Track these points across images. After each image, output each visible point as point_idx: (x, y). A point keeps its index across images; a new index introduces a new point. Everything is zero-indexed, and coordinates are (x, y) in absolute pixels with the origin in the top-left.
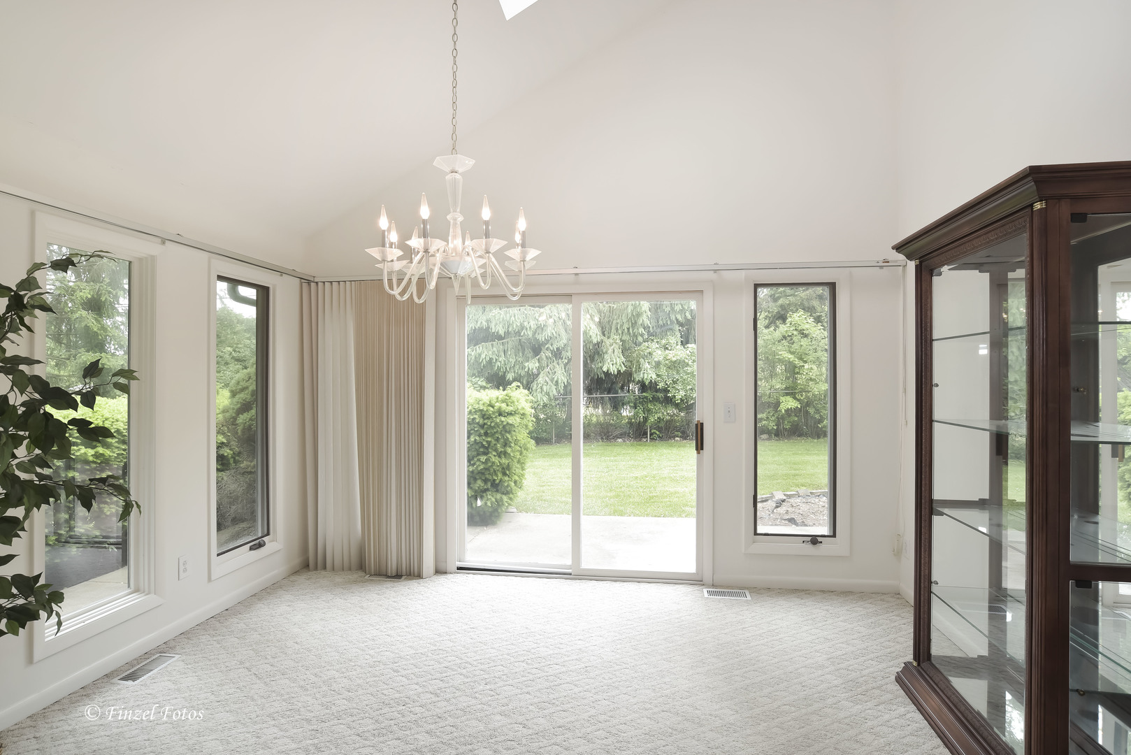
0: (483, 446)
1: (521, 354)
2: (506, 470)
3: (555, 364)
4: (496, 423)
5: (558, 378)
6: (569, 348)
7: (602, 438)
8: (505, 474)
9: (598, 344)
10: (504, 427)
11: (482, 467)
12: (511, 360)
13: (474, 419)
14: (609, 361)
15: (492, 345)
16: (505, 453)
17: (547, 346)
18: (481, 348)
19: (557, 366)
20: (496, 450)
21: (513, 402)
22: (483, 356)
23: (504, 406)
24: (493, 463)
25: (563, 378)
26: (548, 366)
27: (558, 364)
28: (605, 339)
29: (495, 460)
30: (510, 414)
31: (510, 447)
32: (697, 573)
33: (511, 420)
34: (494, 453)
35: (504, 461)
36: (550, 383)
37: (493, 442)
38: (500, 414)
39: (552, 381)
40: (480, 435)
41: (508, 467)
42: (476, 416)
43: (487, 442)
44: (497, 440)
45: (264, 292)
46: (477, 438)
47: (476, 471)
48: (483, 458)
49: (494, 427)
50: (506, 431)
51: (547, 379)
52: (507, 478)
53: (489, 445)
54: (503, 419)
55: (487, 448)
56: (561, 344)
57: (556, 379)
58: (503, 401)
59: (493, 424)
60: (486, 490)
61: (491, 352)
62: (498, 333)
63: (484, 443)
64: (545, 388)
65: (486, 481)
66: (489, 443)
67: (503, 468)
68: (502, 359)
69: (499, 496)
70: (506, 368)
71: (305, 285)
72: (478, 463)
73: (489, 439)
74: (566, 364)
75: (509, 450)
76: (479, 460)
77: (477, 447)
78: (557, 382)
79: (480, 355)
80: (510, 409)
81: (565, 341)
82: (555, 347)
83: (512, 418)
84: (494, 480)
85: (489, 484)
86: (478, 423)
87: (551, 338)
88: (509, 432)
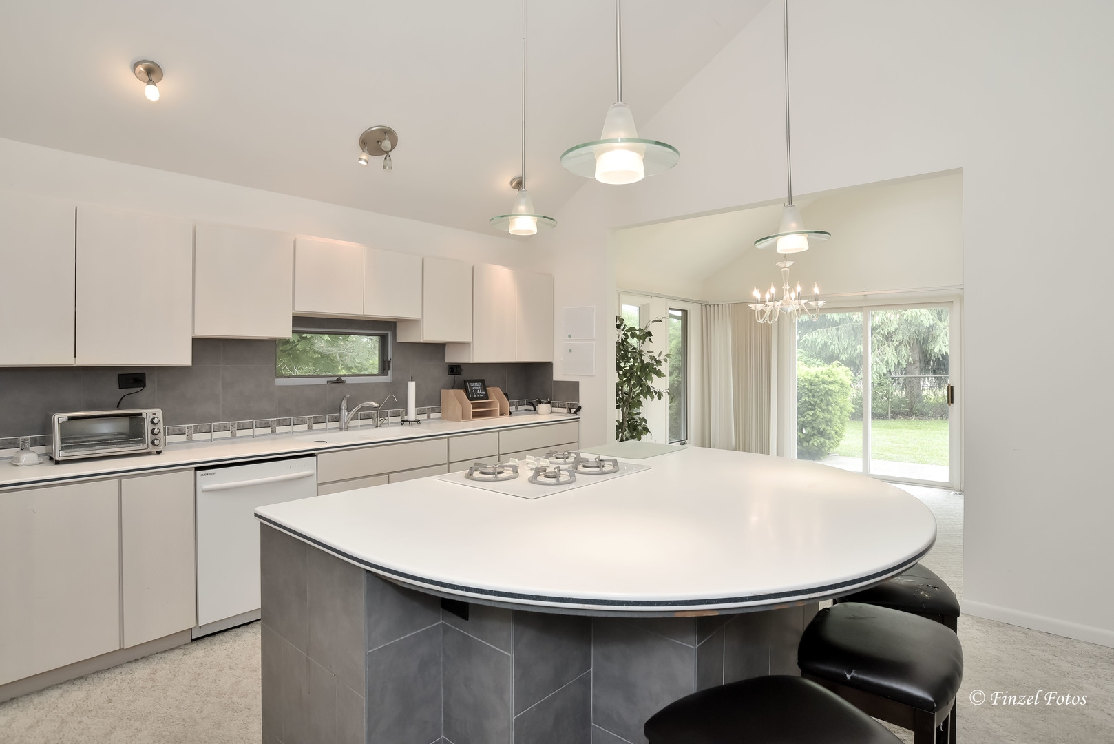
0: (811, 404)
1: (853, 338)
2: (828, 422)
3: (886, 344)
4: (820, 389)
5: (888, 359)
6: (900, 332)
7: (942, 417)
8: (828, 425)
9: (931, 327)
10: (826, 392)
11: (810, 418)
12: (844, 343)
13: (804, 385)
14: (941, 343)
15: (827, 331)
16: (828, 411)
17: (878, 331)
18: (817, 333)
19: (888, 348)
20: (820, 408)
21: (834, 375)
22: (819, 340)
23: (826, 377)
24: (818, 416)
25: (893, 359)
26: (878, 348)
27: (889, 346)
28: (939, 323)
29: (821, 414)
30: (831, 383)
31: (832, 406)
32: (950, 483)
33: (831, 387)
34: (819, 409)
35: (826, 415)
36: (880, 363)
37: (819, 402)
38: (824, 383)
39: (882, 361)
40: (809, 397)
41: (830, 420)
42: (806, 384)
43: (814, 401)
44: (822, 400)
45: (685, 312)
46: (807, 399)
47: (806, 422)
48: (811, 413)
49: (818, 392)
50: (828, 395)
51: (877, 359)
52: (829, 428)
53: (816, 404)
54: (825, 386)
55: (814, 406)
56: (892, 329)
57: (886, 359)
58: (826, 374)
59: (818, 390)
60: (814, 435)
61: (825, 337)
62: (833, 320)
63: (812, 402)
64: (875, 367)
65: (813, 428)
66: (815, 402)
67: (826, 421)
68: (836, 342)
69: (822, 440)
70: (839, 350)
71: (704, 307)
72: (807, 416)
73: (815, 400)
74: (897, 346)
75: (830, 408)
76: (808, 414)
77: (807, 405)
78: (887, 362)
79: (816, 340)
80: (831, 379)
81: (896, 325)
82: (886, 331)
83: (832, 386)
84: (820, 429)
85: (816, 431)
86: (807, 389)
87: (882, 323)
88: (831, 396)
